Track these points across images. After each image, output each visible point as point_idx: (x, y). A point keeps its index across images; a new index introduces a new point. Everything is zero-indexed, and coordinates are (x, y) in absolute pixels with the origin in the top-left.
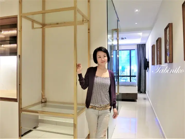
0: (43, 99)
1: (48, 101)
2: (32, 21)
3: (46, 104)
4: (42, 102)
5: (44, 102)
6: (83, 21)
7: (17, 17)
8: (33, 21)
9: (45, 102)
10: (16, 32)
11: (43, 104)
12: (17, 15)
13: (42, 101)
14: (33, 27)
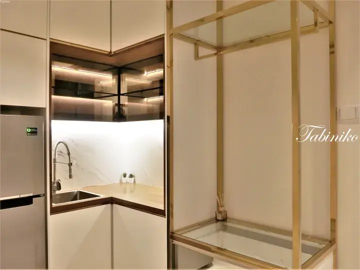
0: (220, 212)
1: (229, 218)
2: (195, 44)
3: (226, 224)
4: (217, 221)
5: (221, 219)
6: (316, 24)
7: (163, 38)
8: (197, 43)
9: (225, 220)
10: (162, 71)
11: (219, 224)
12: (164, 35)
13: (218, 218)
14: (197, 57)
